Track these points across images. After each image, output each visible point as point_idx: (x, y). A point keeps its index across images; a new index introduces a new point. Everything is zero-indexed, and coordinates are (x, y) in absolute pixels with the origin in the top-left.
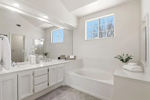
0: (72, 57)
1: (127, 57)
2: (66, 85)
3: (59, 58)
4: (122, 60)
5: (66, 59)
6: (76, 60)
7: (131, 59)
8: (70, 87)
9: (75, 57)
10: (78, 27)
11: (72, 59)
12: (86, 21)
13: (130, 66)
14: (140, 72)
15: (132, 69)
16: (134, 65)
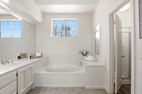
0: (38, 55)
1: (86, 52)
2: (36, 87)
3: (19, 58)
4: (83, 54)
5: (32, 58)
6: (43, 58)
7: (89, 53)
8: (42, 88)
9: (42, 54)
10: (43, 23)
11: (38, 57)
12: (52, 19)
13: (89, 58)
14: (95, 61)
15: (92, 59)
16: (92, 57)
